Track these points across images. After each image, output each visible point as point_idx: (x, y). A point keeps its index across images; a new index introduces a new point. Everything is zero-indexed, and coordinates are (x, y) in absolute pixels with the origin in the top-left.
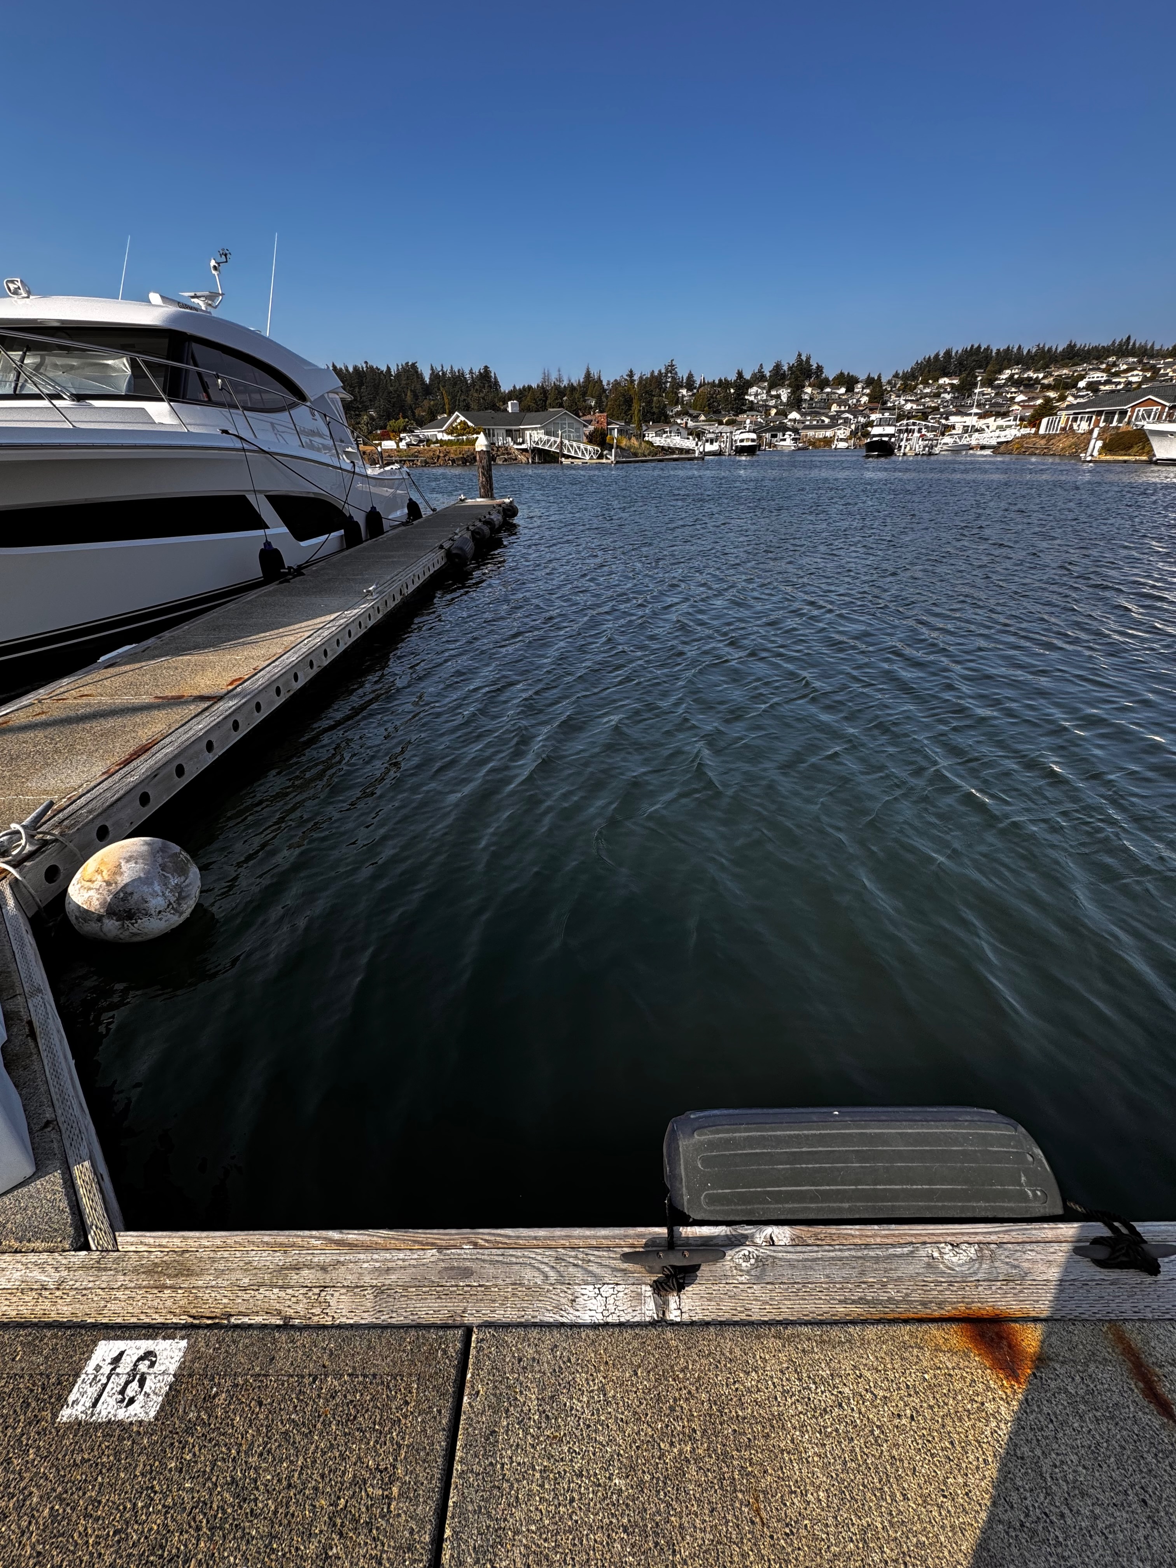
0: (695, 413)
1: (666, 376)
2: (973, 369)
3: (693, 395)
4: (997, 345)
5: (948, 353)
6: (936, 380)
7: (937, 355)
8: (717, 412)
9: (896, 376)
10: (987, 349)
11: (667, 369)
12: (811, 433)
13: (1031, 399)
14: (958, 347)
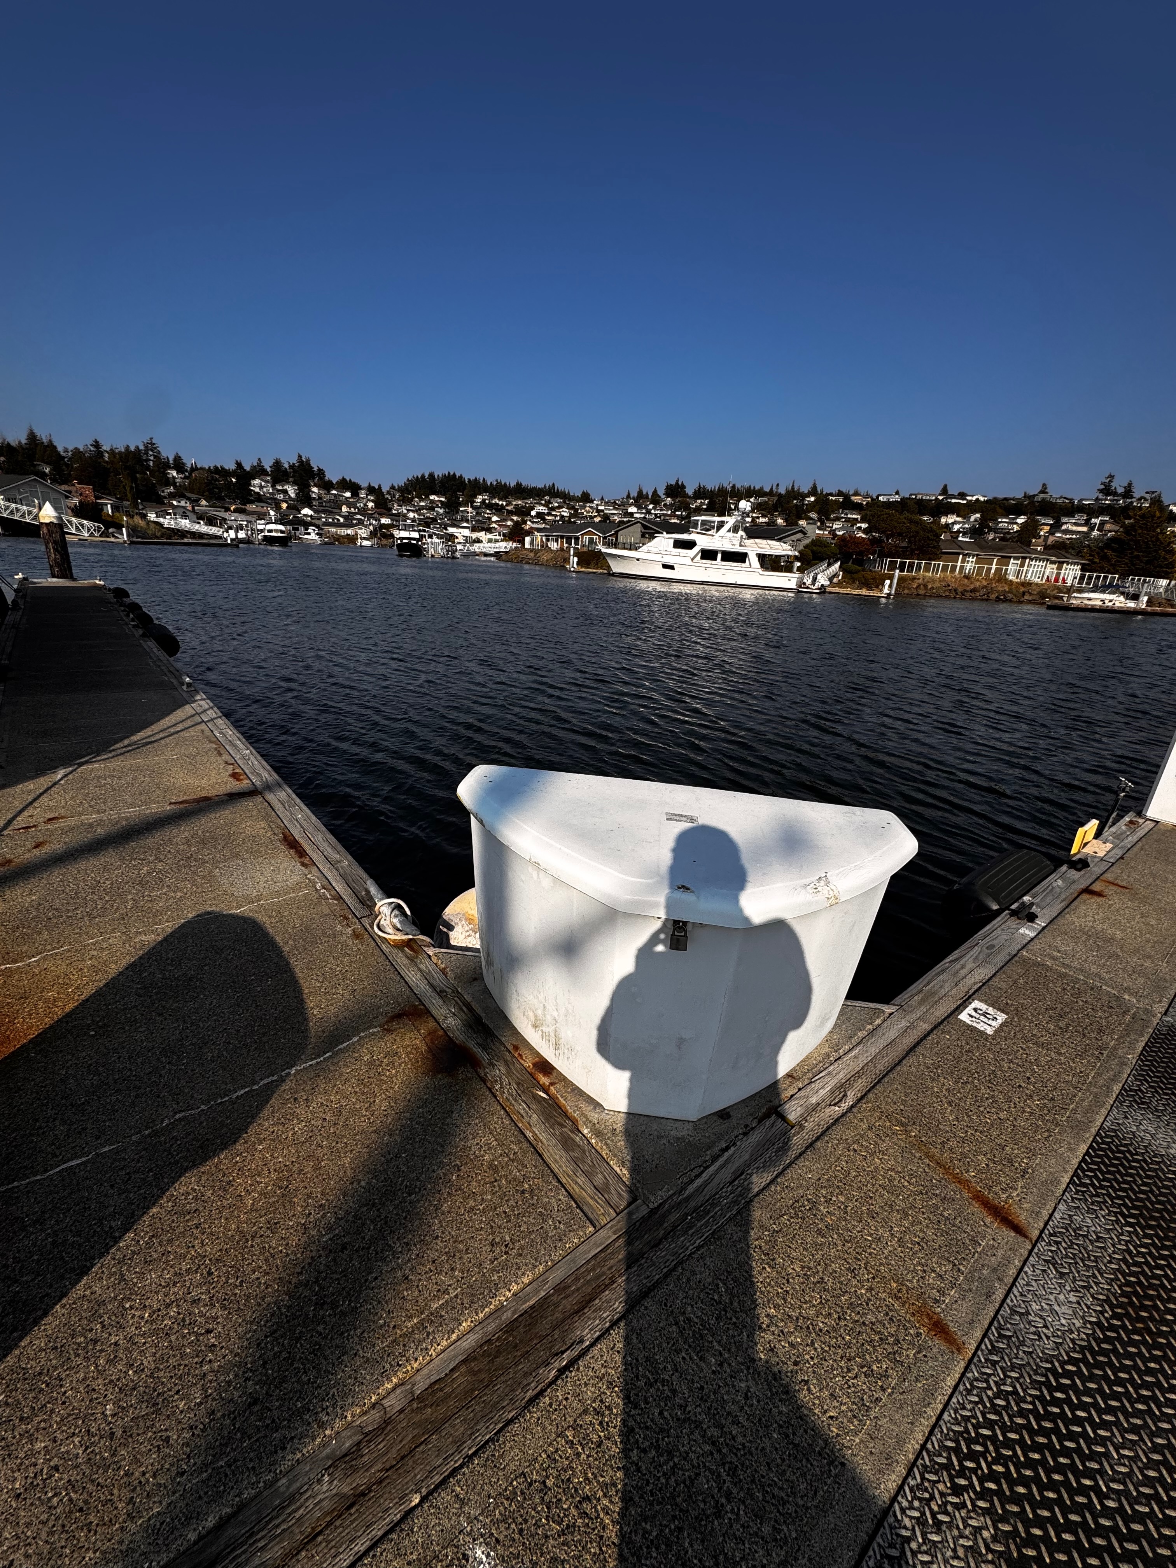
0: (194, 497)
1: (146, 453)
2: (455, 492)
3: (186, 477)
4: (468, 475)
5: (431, 475)
6: (427, 496)
7: (423, 476)
8: (221, 499)
9: (393, 487)
10: (461, 477)
11: (146, 447)
12: (333, 530)
13: (503, 520)
14: (439, 473)
